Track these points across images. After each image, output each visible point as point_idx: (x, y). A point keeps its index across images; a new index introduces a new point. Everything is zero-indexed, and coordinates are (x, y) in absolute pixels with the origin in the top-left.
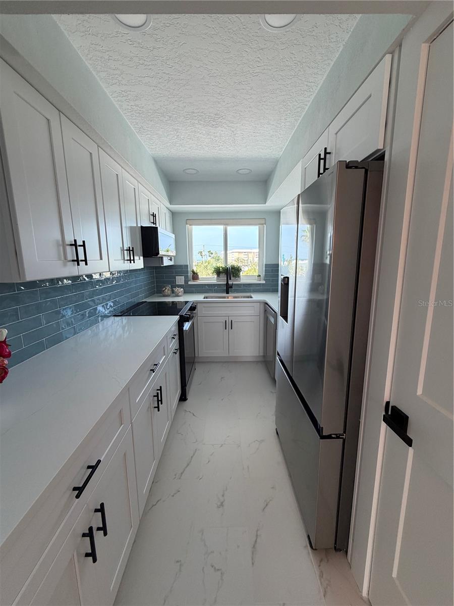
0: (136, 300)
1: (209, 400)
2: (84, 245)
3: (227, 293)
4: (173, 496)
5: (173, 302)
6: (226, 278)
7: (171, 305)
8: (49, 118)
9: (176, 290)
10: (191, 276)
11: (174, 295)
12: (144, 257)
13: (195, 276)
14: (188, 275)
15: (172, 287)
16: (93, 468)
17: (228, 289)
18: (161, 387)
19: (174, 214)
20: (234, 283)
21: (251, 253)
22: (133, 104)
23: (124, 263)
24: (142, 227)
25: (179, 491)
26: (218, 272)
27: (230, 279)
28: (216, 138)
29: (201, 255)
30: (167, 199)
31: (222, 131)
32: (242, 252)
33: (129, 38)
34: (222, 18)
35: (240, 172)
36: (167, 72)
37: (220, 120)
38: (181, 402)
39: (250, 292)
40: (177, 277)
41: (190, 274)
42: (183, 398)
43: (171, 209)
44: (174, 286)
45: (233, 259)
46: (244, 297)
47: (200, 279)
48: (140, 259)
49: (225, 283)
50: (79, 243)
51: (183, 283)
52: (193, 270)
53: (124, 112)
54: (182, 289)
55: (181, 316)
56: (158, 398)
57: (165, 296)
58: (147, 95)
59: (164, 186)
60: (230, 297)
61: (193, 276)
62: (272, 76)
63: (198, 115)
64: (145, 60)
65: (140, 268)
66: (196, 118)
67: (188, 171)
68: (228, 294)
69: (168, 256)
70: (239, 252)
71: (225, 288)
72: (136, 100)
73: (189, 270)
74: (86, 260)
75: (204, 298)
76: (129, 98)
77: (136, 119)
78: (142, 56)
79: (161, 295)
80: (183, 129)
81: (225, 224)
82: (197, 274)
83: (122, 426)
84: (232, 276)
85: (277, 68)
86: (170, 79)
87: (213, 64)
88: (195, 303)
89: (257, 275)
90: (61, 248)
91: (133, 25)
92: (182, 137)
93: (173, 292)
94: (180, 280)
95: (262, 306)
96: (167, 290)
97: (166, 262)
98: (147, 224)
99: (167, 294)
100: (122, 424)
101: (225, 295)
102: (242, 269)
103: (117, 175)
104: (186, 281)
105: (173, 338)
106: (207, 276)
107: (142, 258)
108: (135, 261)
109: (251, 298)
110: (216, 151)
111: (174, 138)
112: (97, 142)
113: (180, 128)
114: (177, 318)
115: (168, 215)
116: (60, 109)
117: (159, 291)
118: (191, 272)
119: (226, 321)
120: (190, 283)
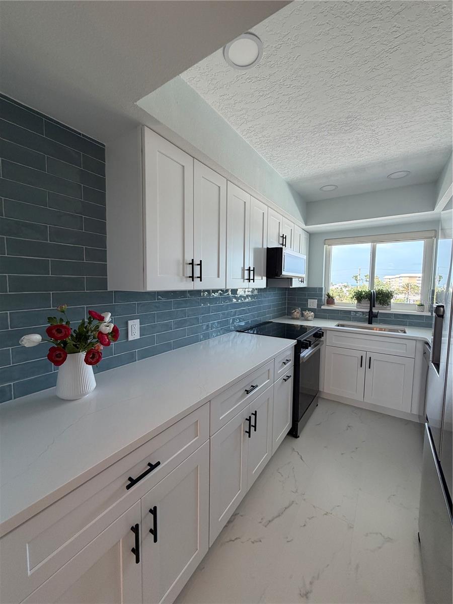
0: (262, 319)
1: (325, 447)
2: (200, 265)
3: (369, 324)
4: (253, 543)
5: (302, 326)
6: (369, 305)
7: (299, 329)
8: (184, 165)
9: (306, 313)
10: (326, 299)
11: (303, 318)
12: (268, 278)
13: (330, 300)
14: (322, 299)
15: (303, 310)
16: (152, 467)
17: (371, 318)
18: (256, 412)
19: (311, 236)
20: (380, 311)
22: (260, 136)
23: (244, 282)
24: (268, 248)
25: (260, 541)
26: (359, 297)
27: (374, 306)
28: (353, 145)
29: (356, 280)
30: (303, 221)
31: (359, 134)
33: (247, 77)
34: (336, 7)
35: (392, 176)
36: (286, 93)
37: (353, 122)
38: (290, 438)
39: (405, 325)
40: (309, 300)
41: (324, 298)
42: (293, 433)
43: (308, 230)
44: (305, 308)
45: (401, 284)
46: (390, 330)
47: (336, 304)
48: (262, 279)
49: (368, 310)
50: (197, 262)
51: (316, 308)
52: (328, 294)
53: (255, 145)
54: (313, 313)
55: (298, 341)
56: (251, 423)
57: (293, 319)
58: (271, 123)
59: (298, 206)
60: (377, 329)
61: (327, 299)
62: (422, 39)
63: (326, 126)
64: (264, 91)
65: (263, 288)
66: (325, 129)
67: (324, 189)
68: (371, 324)
69: (299, 277)
70: (410, 277)
71: (367, 317)
72: (263, 131)
73: (324, 293)
74: (200, 277)
75: (338, 326)
76: (257, 131)
77: (265, 149)
78: (260, 88)
79: (290, 317)
80: (312, 145)
81: (373, 242)
82: (332, 298)
83: (197, 437)
84: (377, 303)
85: (428, 26)
86: (291, 98)
87: (334, 63)
88: (323, 330)
89: (418, 303)
90: (181, 266)
91: (247, 64)
92: (312, 154)
93: (302, 315)
94: (313, 303)
95: (420, 346)
96: (297, 313)
97: (296, 284)
98: (274, 245)
99: (295, 317)
100: (197, 436)
101: (367, 325)
102: (395, 295)
103: (245, 202)
104: (319, 305)
105: (285, 363)
106: (345, 300)
107: (265, 278)
108: (255, 280)
109: (405, 333)
110: (356, 159)
111: (304, 158)
112: (225, 176)
113: (309, 145)
114: (294, 342)
115: (304, 237)
116: (193, 156)
117: (289, 313)
118: (326, 296)
119: (362, 357)
120: (323, 307)
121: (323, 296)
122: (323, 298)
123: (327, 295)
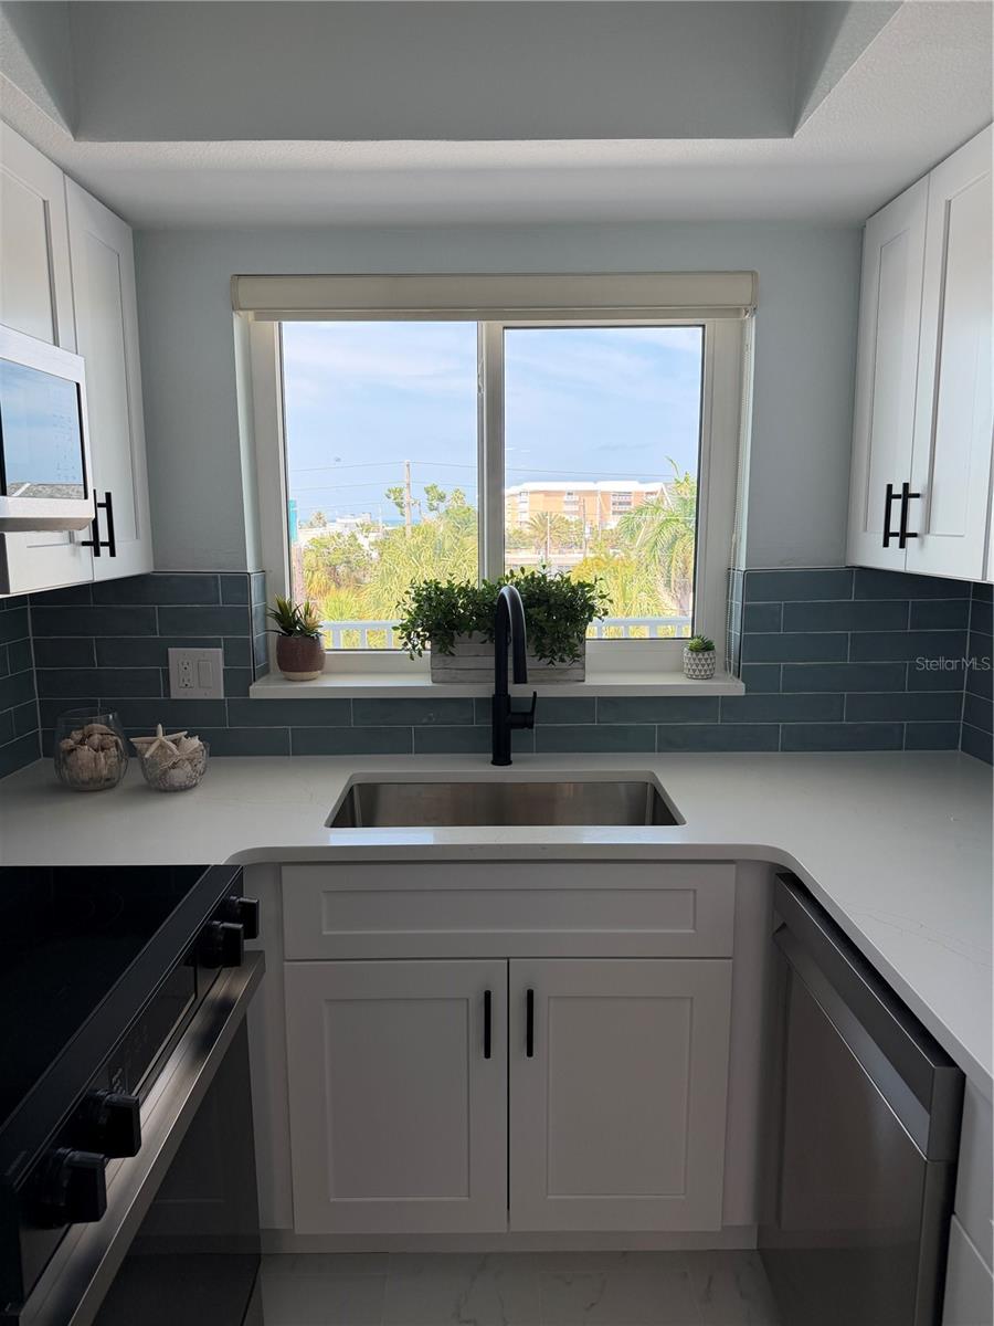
3: (496, 762)
6: (490, 662)
9: (154, 744)
10: (273, 638)
13: (298, 644)
14: (249, 641)
17: (505, 729)
20: (544, 692)
21: (592, 493)
26: (444, 621)
27: (519, 667)
32: (559, 493)
40: (173, 652)
41: (263, 634)
44: (146, 714)
49: (486, 690)
51: (217, 698)
52: (284, 605)
54: (196, 740)
61: (281, 643)
68: (508, 762)
71: (486, 726)
73: (256, 603)
84: (529, 651)
94: (198, 671)
95: (754, 891)
96: (96, 748)
99: (85, 776)
106: (371, 643)
118: (274, 624)
119: (488, 995)
120: (261, 690)
121: (257, 624)
122: (257, 634)
123: (278, 617)
